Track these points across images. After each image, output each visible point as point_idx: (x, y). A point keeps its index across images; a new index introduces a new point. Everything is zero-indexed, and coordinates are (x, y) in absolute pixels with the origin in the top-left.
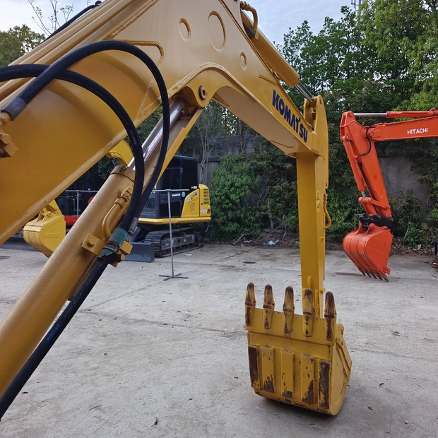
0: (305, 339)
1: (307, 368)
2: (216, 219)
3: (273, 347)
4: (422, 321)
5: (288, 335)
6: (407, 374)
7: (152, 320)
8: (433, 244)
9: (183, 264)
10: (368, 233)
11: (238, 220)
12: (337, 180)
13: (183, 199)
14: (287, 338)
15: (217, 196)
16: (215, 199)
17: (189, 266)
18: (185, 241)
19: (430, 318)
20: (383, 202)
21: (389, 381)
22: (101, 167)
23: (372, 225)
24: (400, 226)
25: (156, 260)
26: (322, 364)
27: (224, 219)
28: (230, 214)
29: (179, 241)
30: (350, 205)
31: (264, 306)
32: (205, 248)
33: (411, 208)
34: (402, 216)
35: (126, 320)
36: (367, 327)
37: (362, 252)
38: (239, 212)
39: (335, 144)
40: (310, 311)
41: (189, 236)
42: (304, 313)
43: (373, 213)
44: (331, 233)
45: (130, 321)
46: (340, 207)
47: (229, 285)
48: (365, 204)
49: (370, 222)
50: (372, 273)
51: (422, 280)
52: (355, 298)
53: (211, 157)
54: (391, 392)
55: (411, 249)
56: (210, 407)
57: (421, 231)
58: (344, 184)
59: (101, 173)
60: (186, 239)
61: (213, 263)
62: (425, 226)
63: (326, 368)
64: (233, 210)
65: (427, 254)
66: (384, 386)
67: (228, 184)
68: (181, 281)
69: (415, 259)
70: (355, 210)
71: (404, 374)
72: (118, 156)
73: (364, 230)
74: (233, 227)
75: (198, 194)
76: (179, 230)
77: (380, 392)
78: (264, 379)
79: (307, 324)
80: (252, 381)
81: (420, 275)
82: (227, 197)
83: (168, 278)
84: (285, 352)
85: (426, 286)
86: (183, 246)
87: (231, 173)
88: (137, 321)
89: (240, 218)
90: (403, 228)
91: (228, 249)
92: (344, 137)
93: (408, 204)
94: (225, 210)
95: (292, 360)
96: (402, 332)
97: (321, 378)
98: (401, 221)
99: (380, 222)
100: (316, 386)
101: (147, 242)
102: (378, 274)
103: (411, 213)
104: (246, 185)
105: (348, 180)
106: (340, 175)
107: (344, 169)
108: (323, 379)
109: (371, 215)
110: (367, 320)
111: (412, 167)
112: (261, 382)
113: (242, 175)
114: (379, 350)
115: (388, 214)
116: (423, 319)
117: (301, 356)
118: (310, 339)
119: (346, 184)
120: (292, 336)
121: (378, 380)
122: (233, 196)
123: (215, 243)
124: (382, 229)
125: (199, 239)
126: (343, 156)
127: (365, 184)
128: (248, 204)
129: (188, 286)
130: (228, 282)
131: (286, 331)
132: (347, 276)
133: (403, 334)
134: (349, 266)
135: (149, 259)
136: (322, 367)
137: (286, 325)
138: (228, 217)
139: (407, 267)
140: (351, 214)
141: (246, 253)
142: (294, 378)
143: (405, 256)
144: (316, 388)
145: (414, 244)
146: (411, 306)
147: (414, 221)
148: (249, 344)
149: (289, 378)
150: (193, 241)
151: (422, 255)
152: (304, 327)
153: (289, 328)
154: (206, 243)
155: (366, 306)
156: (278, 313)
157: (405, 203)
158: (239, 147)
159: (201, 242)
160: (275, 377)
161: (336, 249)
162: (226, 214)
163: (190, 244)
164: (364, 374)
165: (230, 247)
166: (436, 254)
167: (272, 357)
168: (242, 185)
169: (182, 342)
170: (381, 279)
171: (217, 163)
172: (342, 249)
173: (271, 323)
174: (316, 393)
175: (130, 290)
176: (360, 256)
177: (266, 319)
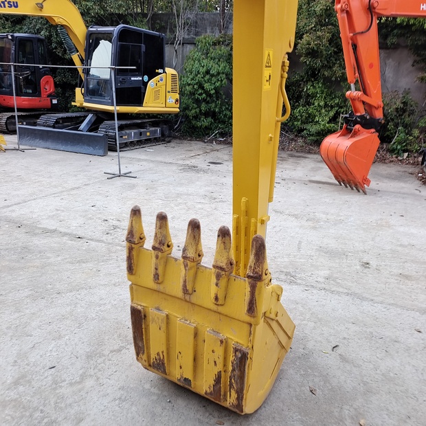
0: (214, 307)
1: (213, 351)
2: (187, 112)
3: (166, 311)
4: (399, 248)
5: (187, 297)
6: (371, 330)
7: (66, 231)
8: (420, 154)
9: (139, 160)
10: (351, 137)
11: (213, 115)
12: (326, 73)
13: (145, 84)
14: (186, 301)
15: (189, 85)
16: (187, 87)
17: (144, 163)
18: (148, 134)
19: (409, 244)
20: (376, 99)
21: (345, 341)
22: (55, 40)
23: (357, 127)
24: (388, 130)
25: (110, 153)
26: (236, 350)
27: (196, 112)
28: (203, 107)
29: (141, 134)
30: (337, 105)
31: (154, 248)
32: (172, 144)
33: (404, 111)
34: (393, 120)
35: (32, 229)
36: (332, 254)
37: (341, 159)
38: (213, 105)
39: (330, 27)
40: (223, 265)
41: (153, 129)
42: (214, 266)
43: (361, 111)
44: (312, 135)
45: (37, 231)
46: (326, 105)
47: (181, 189)
48: (353, 100)
49: (356, 123)
50: (349, 183)
51: (404, 194)
52: (324, 213)
53: (186, 37)
54: (347, 362)
55: (397, 157)
56: (76, 383)
57: (411, 138)
58: (333, 79)
59: (56, 48)
60: (150, 132)
61: (174, 161)
62: (416, 132)
63: (242, 359)
64: (207, 103)
65: (413, 164)
66: (339, 351)
67: (203, 70)
68: (127, 180)
69: (399, 168)
70: (342, 110)
71: (368, 330)
72: (65, 23)
73: (348, 132)
74: (205, 122)
75: (164, 79)
76: (140, 121)
77: (332, 360)
78: (153, 355)
79: (217, 285)
80: (138, 354)
81: (403, 188)
82: (201, 87)
83: (114, 176)
84: (184, 321)
85: (408, 201)
86: (146, 140)
87: (207, 58)
88: (46, 231)
89: (214, 112)
90: (392, 134)
91: (197, 146)
92: (339, 6)
93: (402, 106)
94: (198, 102)
95: (192, 337)
96: (373, 263)
97: (233, 370)
98: (391, 126)
99: (367, 123)
100: (225, 380)
101: (100, 133)
102: (356, 185)
103: (403, 117)
104: (223, 73)
105: (339, 74)
106: (330, 68)
107: (336, 60)
108: (237, 372)
109: (358, 114)
110: (333, 244)
111: (415, 61)
112: (149, 357)
113: (219, 60)
114: (341, 290)
115: (379, 115)
116: (401, 245)
117: (206, 331)
118: (220, 309)
119: (336, 78)
120: (194, 299)
121: (331, 339)
122: (207, 86)
123: (185, 139)
124: (368, 133)
125: (167, 133)
126: (336, 43)
127: (357, 74)
128: (224, 97)
129: (133, 187)
130: (181, 185)
131: (185, 291)
132: (320, 185)
133: (375, 266)
134: (326, 174)
135: (101, 152)
136: (235, 356)
137: (185, 282)
138: (201, 110)
139: (390, 177)
140: (337, 115)
141: (216, 152)
142: (195, 359)
143: (389, 164)
144: (226, 382)
145: (401, 152)
146: (389, 227)
147: (405, 126)
148: (132, 301)
149: (187, 361)
150: (158, 135)
151: (407, 164)
152: (213, 290)
153: (189, 287)
154: (175, 138)
155: (335, 224)
156: (176, 260)
157: (399, 104)
158: (219, 25)
159: (169, 137)
160: (168, 353)
161: (315, 153)
162: (199, 107)
163: (155, 139)
164: (314, 328)
165: (200, 145)
166: (422, 163)
167: (164, 326)
168: (218, 73)
169: (90, 265)
170: (359, 191)
171: (193, 45)
172: (319, 153)
173: (164, 275)
174: (225, 388)
175: (60, 189)
176: (338, 163)
177: (156, 269)
